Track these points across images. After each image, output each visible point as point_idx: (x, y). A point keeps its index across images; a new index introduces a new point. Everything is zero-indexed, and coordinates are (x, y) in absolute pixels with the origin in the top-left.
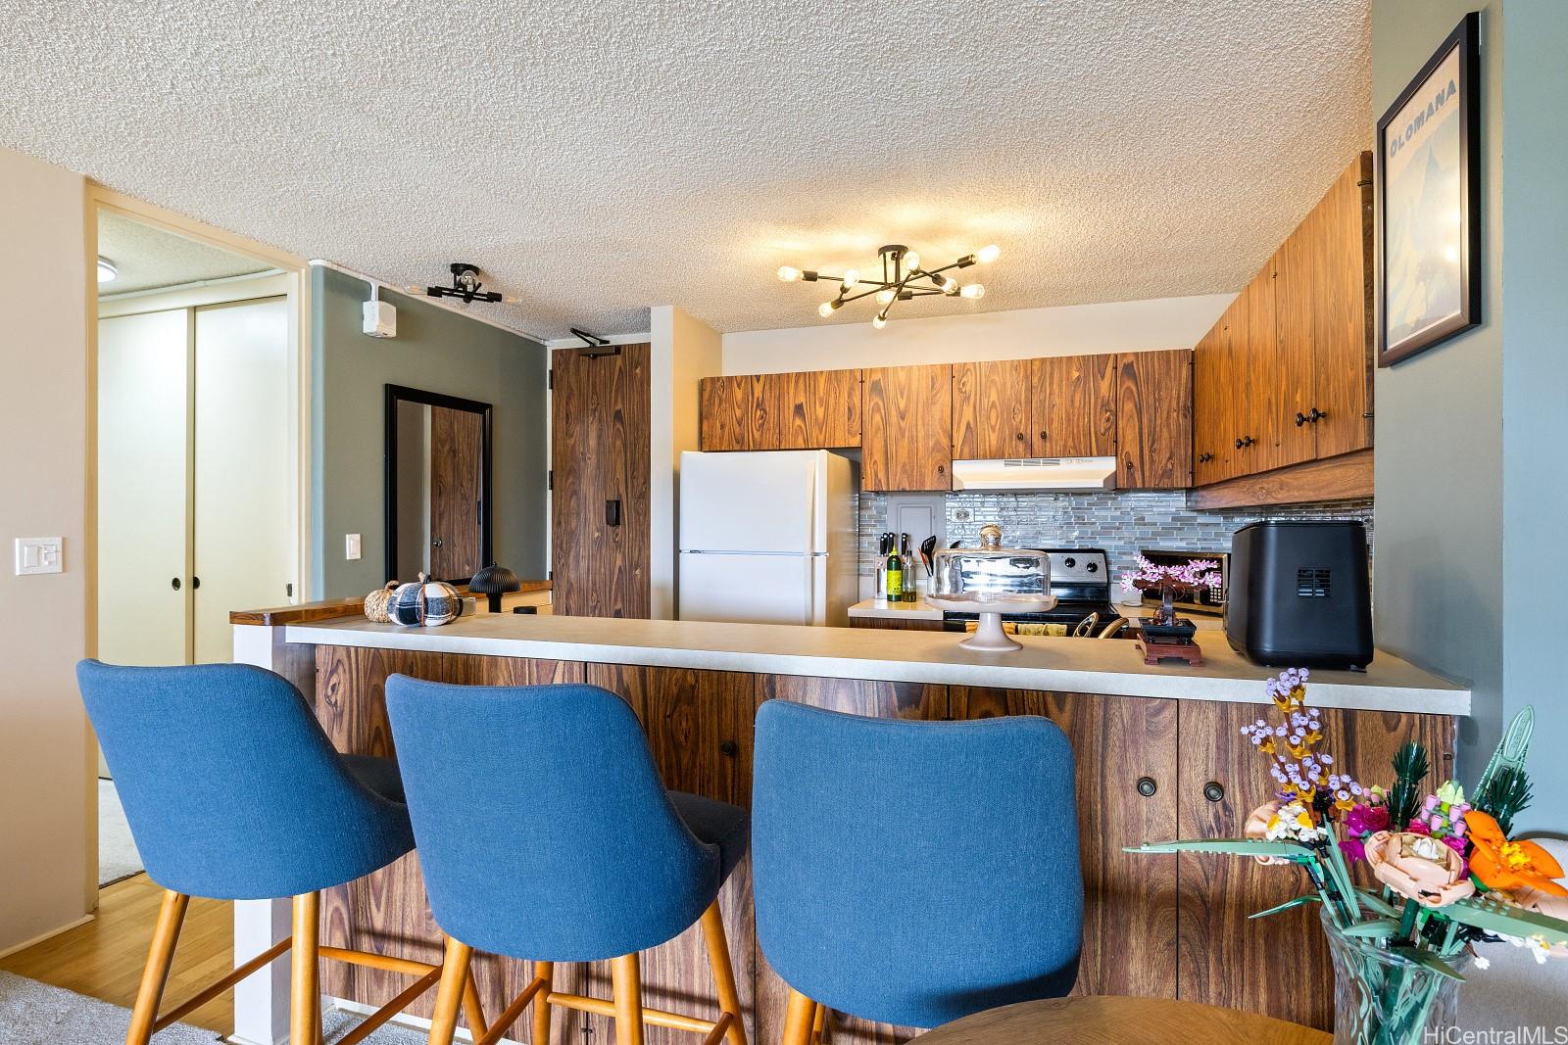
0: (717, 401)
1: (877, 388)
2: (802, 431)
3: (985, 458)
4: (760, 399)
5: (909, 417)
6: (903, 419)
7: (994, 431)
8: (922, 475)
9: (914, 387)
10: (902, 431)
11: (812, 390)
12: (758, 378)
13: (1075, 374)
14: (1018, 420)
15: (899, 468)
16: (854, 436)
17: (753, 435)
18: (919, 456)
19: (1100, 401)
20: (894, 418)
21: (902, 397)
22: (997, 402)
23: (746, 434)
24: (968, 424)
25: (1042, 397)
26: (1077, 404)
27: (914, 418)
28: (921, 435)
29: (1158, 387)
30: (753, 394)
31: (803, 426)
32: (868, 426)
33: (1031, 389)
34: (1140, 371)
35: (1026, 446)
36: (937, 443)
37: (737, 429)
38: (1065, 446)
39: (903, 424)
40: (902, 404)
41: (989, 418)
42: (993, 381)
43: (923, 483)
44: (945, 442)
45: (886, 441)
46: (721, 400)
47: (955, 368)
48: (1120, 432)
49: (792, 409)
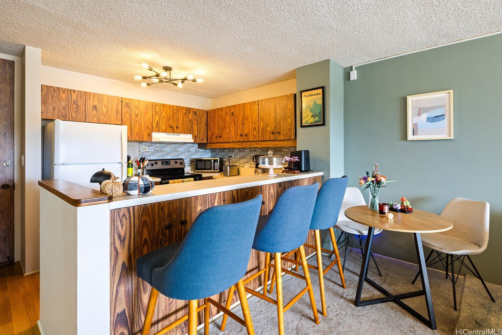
0: (50, 97)
1: (127, 105)
2: (96, 116)
3: (162, 132)
4: (76, 100)
5: (139, 117)
6: (137, 117)
7: (164, 124)
8: (143, 136)
9: (141, 107)
10: (137, 121)
11: (101, 101)
12: (74, 91)
13: (184, 112)
14: (170, 122)
15: (135, 134)
16: (119, 120)
17: (71, 115)
18: (142, 130)
19: (189, 120)
20: (134, 116)
21: (136, 110)
22: (165, 116)
23: (68, 114)
24: (157, 122)
25: (176, 117)
26: (184, 119)
27: (141, 117)
28: (143, 123)
29: (201, 118)
30: (71, 97)
31: (97, 114)
32: (124, 117)
33: (173, 114)
34: (197, 113)
35: (172, 129)
36: (148, 126)
37: (63, 111)
38: (182, 131)
39: (137, 119)
40: (136, 112)
41: (163, 120)
42: (164, 109)
43: (143, 139)
44: (150, 126)
45: (131, 124)
46: (53, 96)
47: (153, 104)
48: (194, 128)
49: (92, 106)
